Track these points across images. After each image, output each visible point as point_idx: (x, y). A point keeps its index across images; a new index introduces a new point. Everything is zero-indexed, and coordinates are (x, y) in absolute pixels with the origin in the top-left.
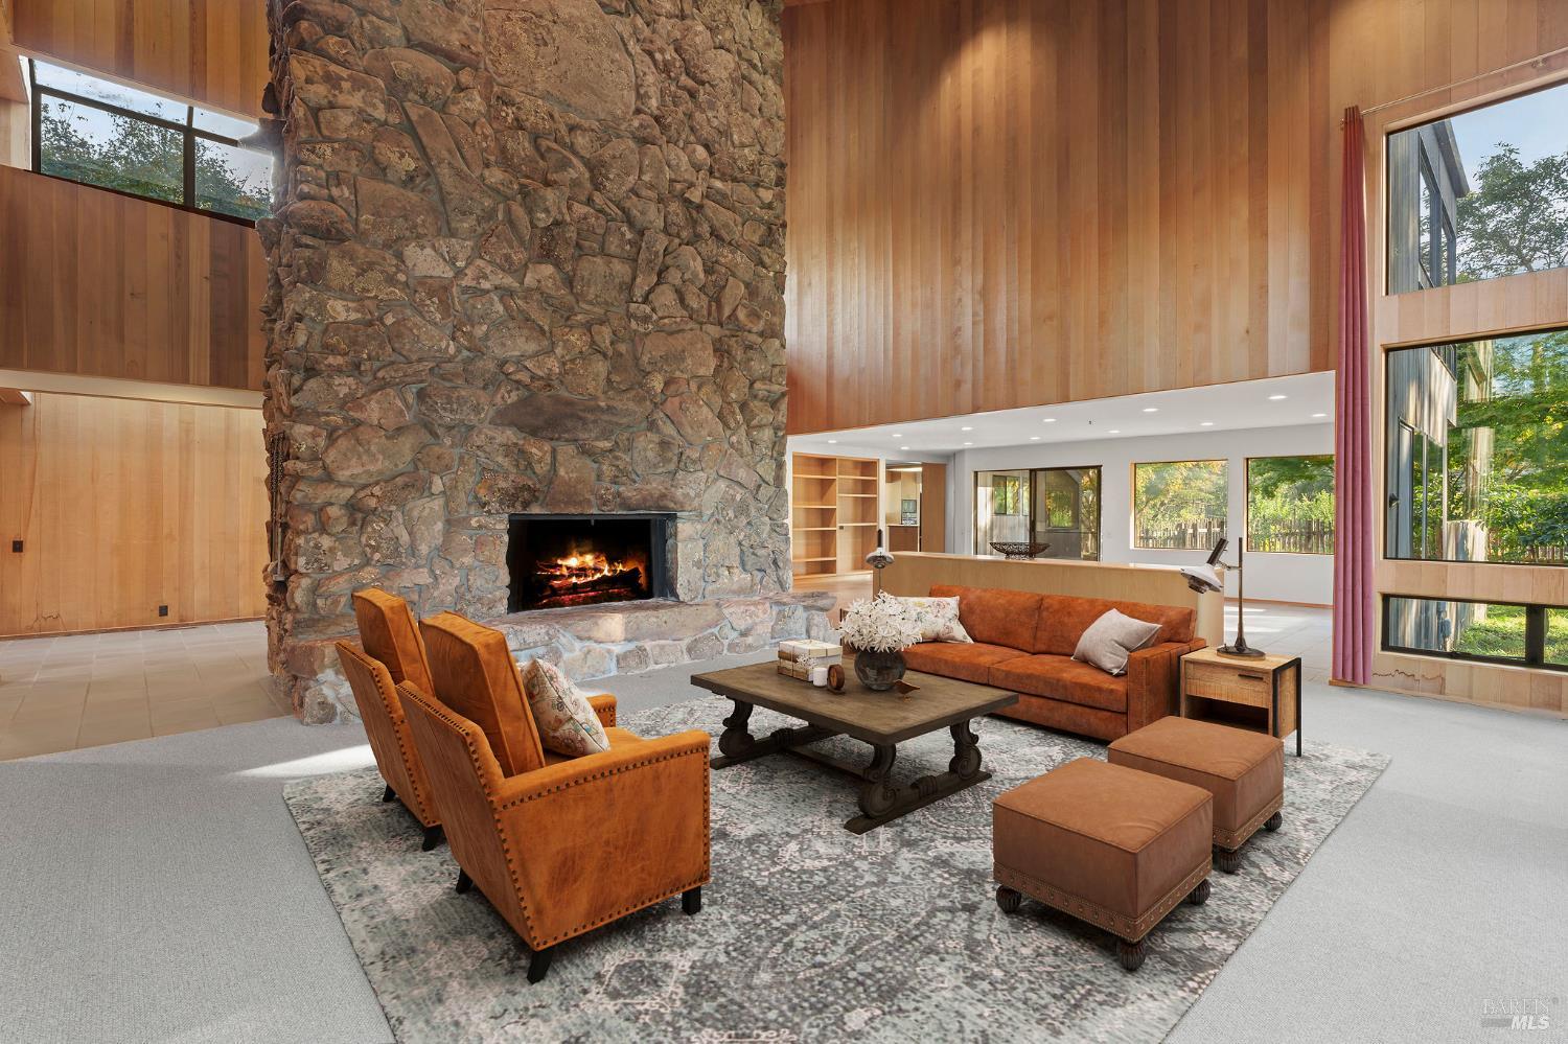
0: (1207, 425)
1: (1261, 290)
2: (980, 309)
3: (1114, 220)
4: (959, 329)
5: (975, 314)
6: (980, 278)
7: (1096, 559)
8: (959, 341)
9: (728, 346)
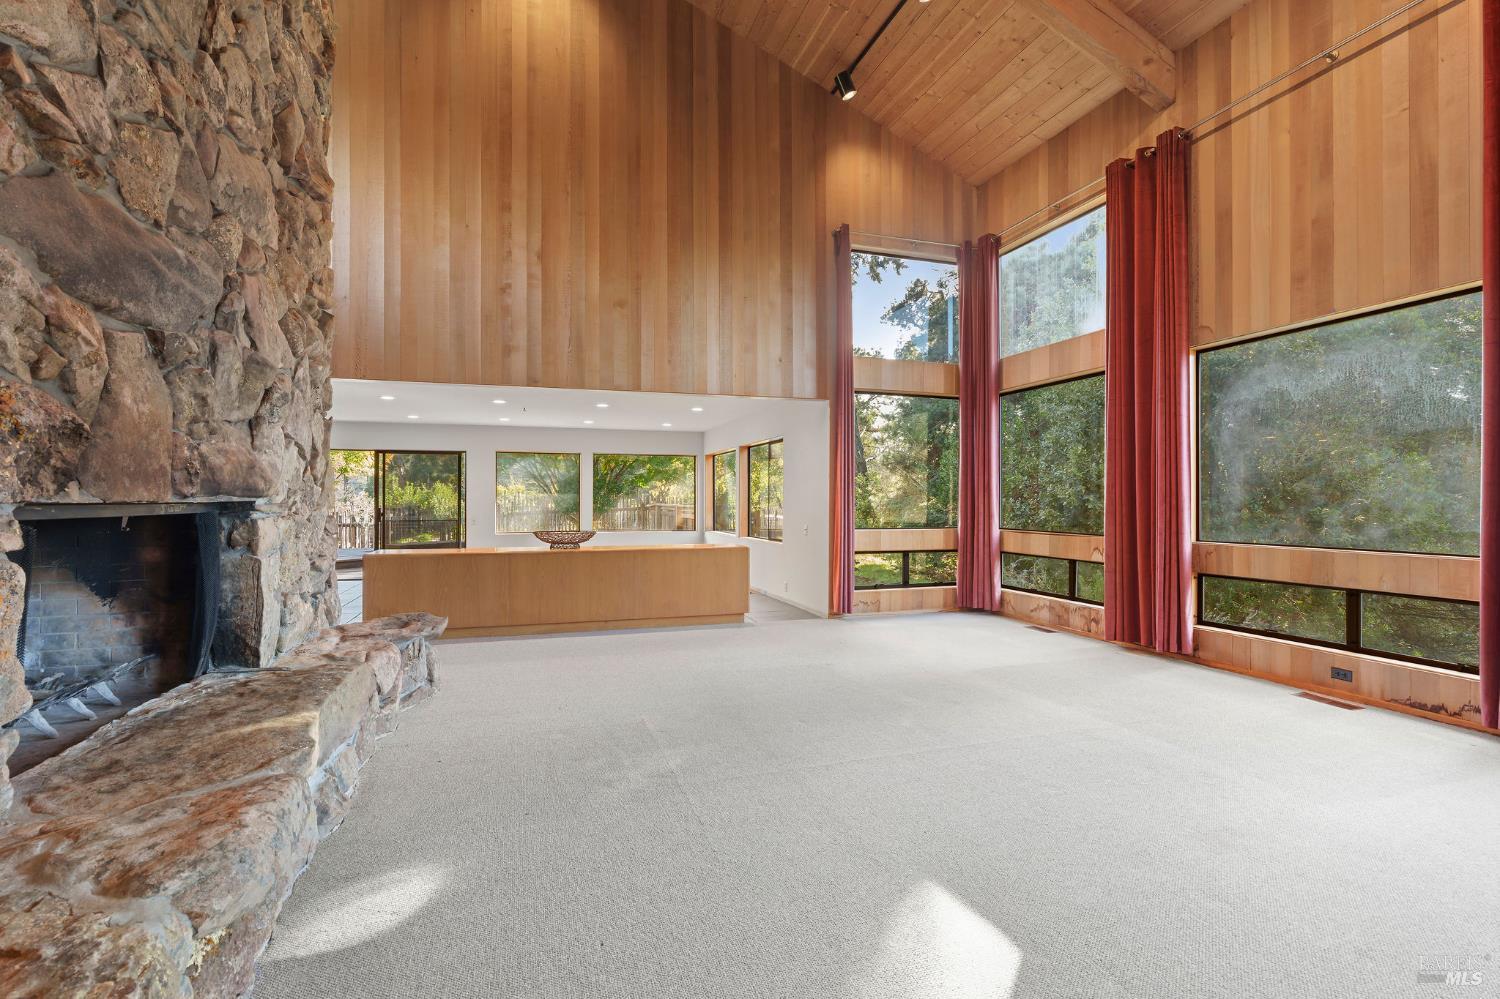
0: (667, 425)
1: (788, 331)
2: (537, 271)
3: (681, 234)
4: (509, 286)
5: (530, 276)
6: (537, 237)
7: (457, 545)
8: (509, 301)
9: (291, 209)
